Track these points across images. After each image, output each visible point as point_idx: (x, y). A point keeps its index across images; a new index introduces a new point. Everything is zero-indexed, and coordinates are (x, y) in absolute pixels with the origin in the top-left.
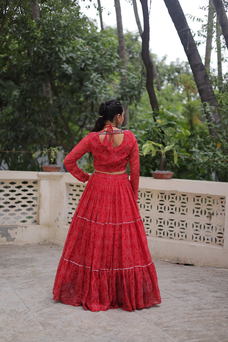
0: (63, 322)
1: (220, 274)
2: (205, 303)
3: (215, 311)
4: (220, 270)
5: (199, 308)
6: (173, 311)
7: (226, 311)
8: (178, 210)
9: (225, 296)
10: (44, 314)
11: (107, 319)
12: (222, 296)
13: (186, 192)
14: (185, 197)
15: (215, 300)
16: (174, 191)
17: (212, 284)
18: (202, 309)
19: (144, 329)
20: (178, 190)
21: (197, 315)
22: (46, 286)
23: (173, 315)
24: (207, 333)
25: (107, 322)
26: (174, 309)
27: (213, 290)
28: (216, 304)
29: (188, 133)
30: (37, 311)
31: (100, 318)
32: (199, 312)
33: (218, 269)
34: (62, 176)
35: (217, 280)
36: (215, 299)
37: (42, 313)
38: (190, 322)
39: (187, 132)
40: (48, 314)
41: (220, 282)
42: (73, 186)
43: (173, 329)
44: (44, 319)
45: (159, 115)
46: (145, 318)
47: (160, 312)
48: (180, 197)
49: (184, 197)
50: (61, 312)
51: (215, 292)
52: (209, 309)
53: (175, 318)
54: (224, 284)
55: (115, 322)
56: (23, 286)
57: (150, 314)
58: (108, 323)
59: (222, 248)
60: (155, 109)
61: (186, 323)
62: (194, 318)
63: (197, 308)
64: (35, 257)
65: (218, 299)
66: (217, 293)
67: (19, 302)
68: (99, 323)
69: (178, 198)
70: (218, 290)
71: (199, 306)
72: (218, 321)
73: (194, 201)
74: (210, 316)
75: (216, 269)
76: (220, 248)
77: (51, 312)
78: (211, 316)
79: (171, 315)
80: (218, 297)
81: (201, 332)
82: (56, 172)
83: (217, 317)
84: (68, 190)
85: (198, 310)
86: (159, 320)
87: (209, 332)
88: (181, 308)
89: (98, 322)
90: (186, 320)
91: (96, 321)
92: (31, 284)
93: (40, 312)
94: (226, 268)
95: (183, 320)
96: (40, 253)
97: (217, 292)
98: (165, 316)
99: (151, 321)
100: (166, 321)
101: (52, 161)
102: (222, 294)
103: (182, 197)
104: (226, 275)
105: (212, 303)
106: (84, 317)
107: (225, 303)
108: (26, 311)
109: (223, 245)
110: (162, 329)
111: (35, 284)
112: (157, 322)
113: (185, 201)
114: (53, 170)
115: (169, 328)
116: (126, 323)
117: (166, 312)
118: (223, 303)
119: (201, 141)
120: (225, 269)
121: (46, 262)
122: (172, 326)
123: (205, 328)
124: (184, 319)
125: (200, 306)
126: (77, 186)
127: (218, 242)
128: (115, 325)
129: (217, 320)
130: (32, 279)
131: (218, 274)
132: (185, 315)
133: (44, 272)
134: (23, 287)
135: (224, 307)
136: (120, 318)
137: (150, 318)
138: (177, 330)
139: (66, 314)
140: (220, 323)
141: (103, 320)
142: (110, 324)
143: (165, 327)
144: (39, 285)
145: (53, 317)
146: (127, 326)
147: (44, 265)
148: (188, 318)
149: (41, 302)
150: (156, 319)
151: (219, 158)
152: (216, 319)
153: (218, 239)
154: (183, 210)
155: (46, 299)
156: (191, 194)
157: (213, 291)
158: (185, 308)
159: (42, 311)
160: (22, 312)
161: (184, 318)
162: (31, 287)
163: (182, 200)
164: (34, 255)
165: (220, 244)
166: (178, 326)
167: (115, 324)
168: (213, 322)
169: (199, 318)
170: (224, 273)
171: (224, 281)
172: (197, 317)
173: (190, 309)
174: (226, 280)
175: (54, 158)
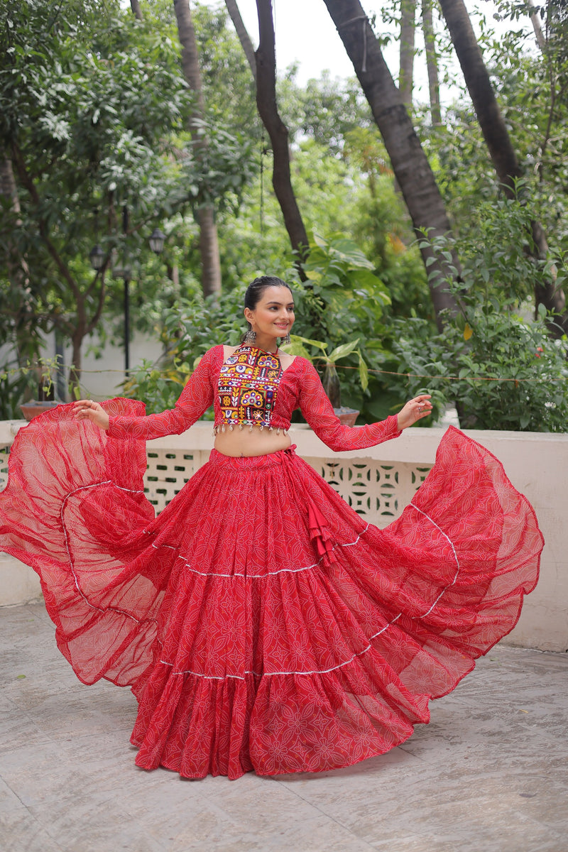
0: (126, 847)
1: (487, 661)
2: (466, 754)
3: (492, 778)
5: (453, 772)
6: (393, 788)
7: (520, 775)
8: (376, 505)
9: (509, 728)
10: (73, 824)
11: (233, 826)
12: (501, 729)
13: (394, 462)
14: (392, 473)
15: (489, 742)
16: (363, 459)
17: (474, 693)
18: (460, 775)
19: (329, 847)
20: (374, 458)
21: (452, 793)
22: (66, 735)
23: (393, 799)
24: (484, 845)
25: (234, 835)
26: (393, 781)
27: (478, 712)
28: (493, 756)
29: (385, 300)
30: (55, 818)
31: (216, 824)
32: (455, 783)
35: (483, 681)
36: (487, 739)
37: (69, 824)
38: (437, 815)
39: (382, 297)
40: (84, 824)
41: (491, 688)
43: (399, 841)
44: (74, 840)
46: (327, 813)
47: (360, 793)
48: (378, 472)
49: (388, 472)
50: (115, 814)
51: (485, 720)
52: (477, 772)
53: (399, 808)
54: (502, 692)
55: (255, 834)
56: (8, 742)
57: (335, 800)
58: (239, 838)
61: (428, 821)
62: (446, 802)
63: (448, 771)
64: (24, 647)
65: (495, 738)
66: (487, 721)
67: (5, 793)
68: (216, 840)
69: (374, 476)
70: (489, 710)
71: (452, 766)
72: (506, 806)
74: (483, 795)
77: (88, 818)
78: (485, 794)
79: (389, 800)
80: (494, 734)
81: (469, 843)
83: (500, 795)
85: (451, 777)
86: (362, 818)
87: (488, 842)
88: (410, 774)
89: (212, 836)
90: (427, 811)
91: (207, 836)
92: (25, 733)
93: (61, 821)
95: (421, 813)
96: (33, 633)
97: (489, 718)
98: (375, 803)
99: (344, 822)
100: (380, 818)
101: (46, 393)
102: (502, 722)
103: (383, 473)
104: (503, 664)
105: (481, 754)
106: (177, 825)
107: (514, 752)
108: (26, 821)
110: (374, 844)
111: (36, 732)
112: (358, 824)
113: (392, 481)
115: (390, 840)
116: (282, 834)
117: (376, 790)
118: (509, 752)
119: (421, 324)
120: (498, 647)
121: (53, 660)
122: (395, 832)
123: (477, 830)
124: (422, 807)
125: (455, 764)
128: (256, 843)
129: (501, 805)
130: (26, 719)
131: (482, 661)
132: (422, 796)
133: (52, 692)
134: (7, 746)
135: (514, 763)
136: (264, 821)
137: (338, 814)
138: (410, 844)
139: (128, 821)
140: (510, 811)
141: (224, 831)
142: (244, 840)
143: (379, 838)
144: (48, 735)
145: (96, 831)
146: (286, 845)
147: (50, 669)
148: (432, 805)
149: (61, 787)
150: (355, 814)
151: (469, 371)
152: (500, 803)
154: (387, 504)
155: (71, 778)
156: (405, 464)
157: (479, 717)
158: (420, 773)
159: (66, 816)
160: (16, 823)
161: (420, 804)
162: (27, 742)
163: (383, 480)
164: (19, 641)
166: (411, 833)
167: (256, 841)
168: (494, 810)
169: (459, 803)
170: (497, 658)
171: (502, 683)
172: (453, 801)
173: (431, 777)
174: (504, 678)
175: (52, 385)
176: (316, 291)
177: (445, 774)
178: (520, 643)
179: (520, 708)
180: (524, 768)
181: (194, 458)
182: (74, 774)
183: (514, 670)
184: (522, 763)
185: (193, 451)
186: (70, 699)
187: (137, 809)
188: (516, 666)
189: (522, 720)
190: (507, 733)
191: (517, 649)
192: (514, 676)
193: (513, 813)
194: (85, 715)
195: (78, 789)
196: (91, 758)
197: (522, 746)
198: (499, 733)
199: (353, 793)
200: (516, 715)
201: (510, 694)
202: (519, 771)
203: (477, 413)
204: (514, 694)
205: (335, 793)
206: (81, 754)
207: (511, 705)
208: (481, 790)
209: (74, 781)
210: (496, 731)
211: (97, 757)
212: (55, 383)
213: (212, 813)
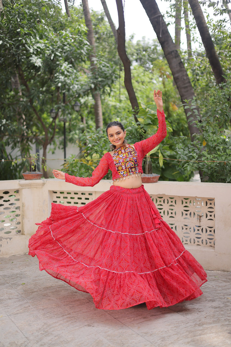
1: (213, 277)
2: (205, 316)
3: (216, 326)
4: (212, 273)
5: (200, 323)
6: (175, 330)
8: (167, 214)
9: (223, 305)
10: (45, 344)
12: (220, 306)
13: (174, 196)
14: (173, 200)
16: (162, 195)
17: (208, 290)
18: (203, 324)
20: (166, 194)
21: (200, 332)
22: (41, 308)
23: (176, 334)
26: (175, 327)
27: (210, 298)
28: (216, 317)
29: (170, 130)
30: (38, 342)
31: (103, 344)
32: (201, 328)
33: (210, 272)
34: (44, 184)
35: (212, 286)
36: (214, 310)
37: (43, 344)
38: (194, 341)
39: (169, 128)
40: (49, 344)
41: (215, 288)
42: (56, 193)
45: (139, 113)
46: (149, 340)
47: (162, 332)
48: (168, 200)
49: (172, 200)
50: (62, 340)
51: (213, 302)
52: (210, 323)
53: (178, 338)
54: (220, 290)
56: (18, 310)
57: (152, 335)
59: (214, 250)
60: (135, 107)
61: (190, 343)
62: (197, 336)
63: (198, 323)
64: (24, 272)
65: (217, 309)
66: (214, 302)
67: (17, 331)
69: (166, 201)
70: (215, 298)
71: (200, 321)
73: (182, 204)
75: (209, 271)
76: (211, 250)
77: (51, 342)
78: (213, 333)
79: (174, 335)
80: (216, 308)
82: (37, 179)
83: (219, 333)
84: (51, 197)
85: (199, 325)
86: (163, 342)
88: (182, 324)
90: (190, 340)
92: (25, 307)
93: (40, 343)
94: (218, 270)
96: (28, 266)
97: (214, 301)
98: (168, 336)
99: (155, 344)
100: (170, 342)
101: (33, 168)
102: (220, 303)
103: (170, 200)
104: (220, 279)
105: (212, 316)
106: (87, 345)
107: (225, 315)
108: (26, 343)
109: (214, 247)
111: (29, 306)
112: (161, 344)
113: (173, 204)
114: (34, 178)
118: (223, 315)
119: (185, 138)
120: (218, 272)
121: (36, 277)
124: (187, 338)
125: (201, 320)
126: (61, 193)
127: (209, 244)
130: (25, 301)
131: (211, 277)
132: (187, 333)
133: (36, 290)
134: (18, 312)
135: (225, 320)
136: (123, 343)
137: (153, 341)
139: (67, 343)
144: (34, 308)
147: (35, 281)
148: (191, 337)
149: (40, 329)
150: (160, 341)
151: (206, 158)
152: (219, 336)
153: (208, 241)
154: (172, 213)
155: (44, 326)
156: (179, 197)
158: (187, 323)
159: (42, 341)
160: (22, 344)
162: (26, 311)
163: (170, 203)
164: (22, 269)
165: (211, 246)
168: (217, 339)
169: (203, 336)
170: (217, 276)
171: (219, 287)
172: (200, 335)
173: (191, 325)
174: (220, 285)
175: (35, 165)
176: (141, 126)
177: (197, 324)
178: (227, 270)
179: (227, 297)
180: (229, 322)
181: (93, 194)
182: (45, 324)
183: (225, 281)
184: (228, 320)
185: (92, 192)
186: (43, 293)
187: (71, 338)
188: (225, 279)
189: (228, 302)
190: (222, 307)
191: (226, 272)
192: (224, 284)
193: (225, 340)
194: (49, 299)
195: (46, 330)
196: (52, 317)
197: (228, 313)
198: (219, 307)
199: (159, 332)
200: (225, 300)
201: (223, 291)
202: (227, 323)
203: (209, 175)
204: (225, 291)
205: (152, 332)
206: (48, 315)
207: (223, 296)
208: (212, 331)
209: (45, 327)
210: (218, 306)
211: (54, 317)
212: (36, 164)
213: (101, 340)
